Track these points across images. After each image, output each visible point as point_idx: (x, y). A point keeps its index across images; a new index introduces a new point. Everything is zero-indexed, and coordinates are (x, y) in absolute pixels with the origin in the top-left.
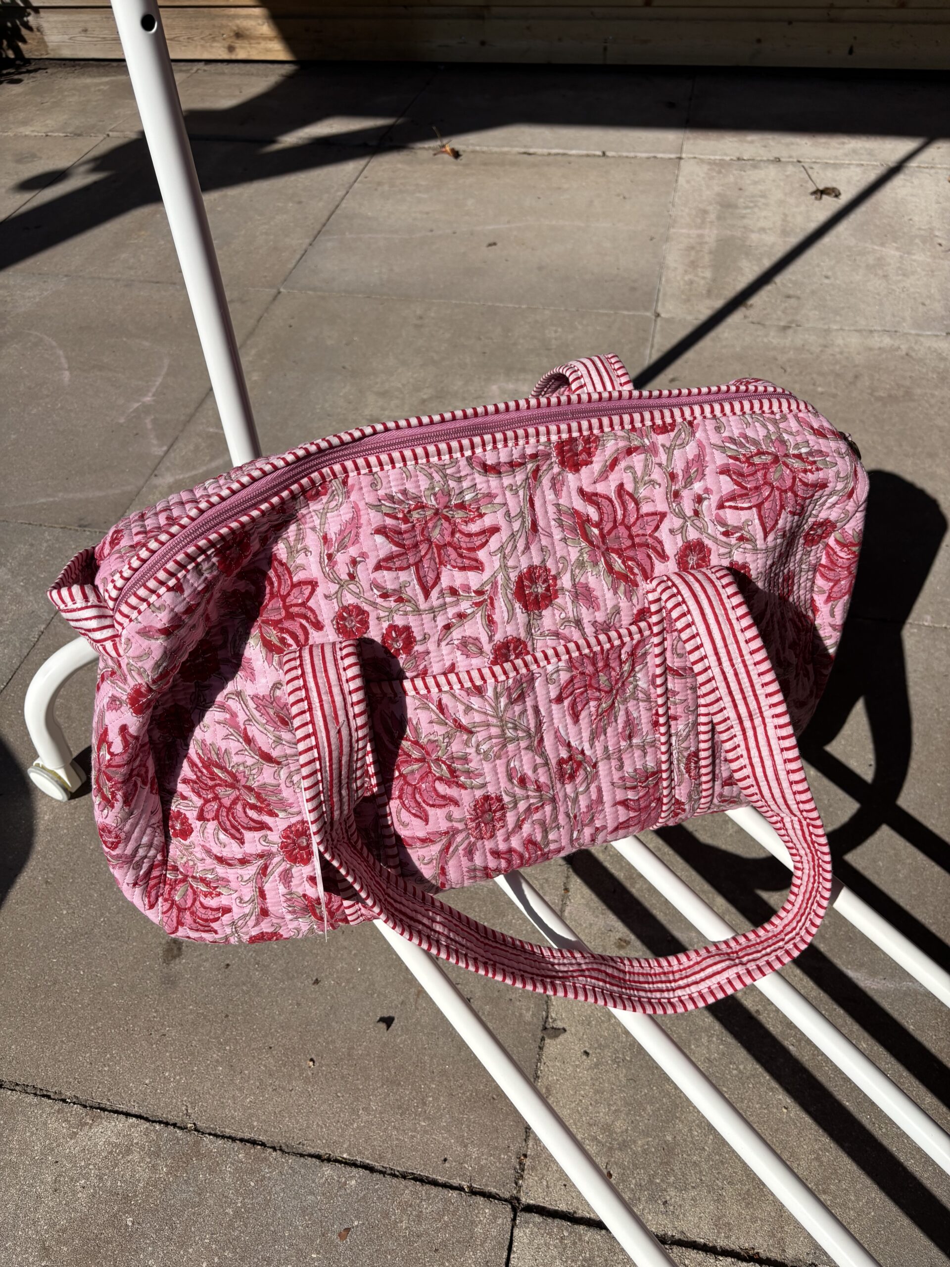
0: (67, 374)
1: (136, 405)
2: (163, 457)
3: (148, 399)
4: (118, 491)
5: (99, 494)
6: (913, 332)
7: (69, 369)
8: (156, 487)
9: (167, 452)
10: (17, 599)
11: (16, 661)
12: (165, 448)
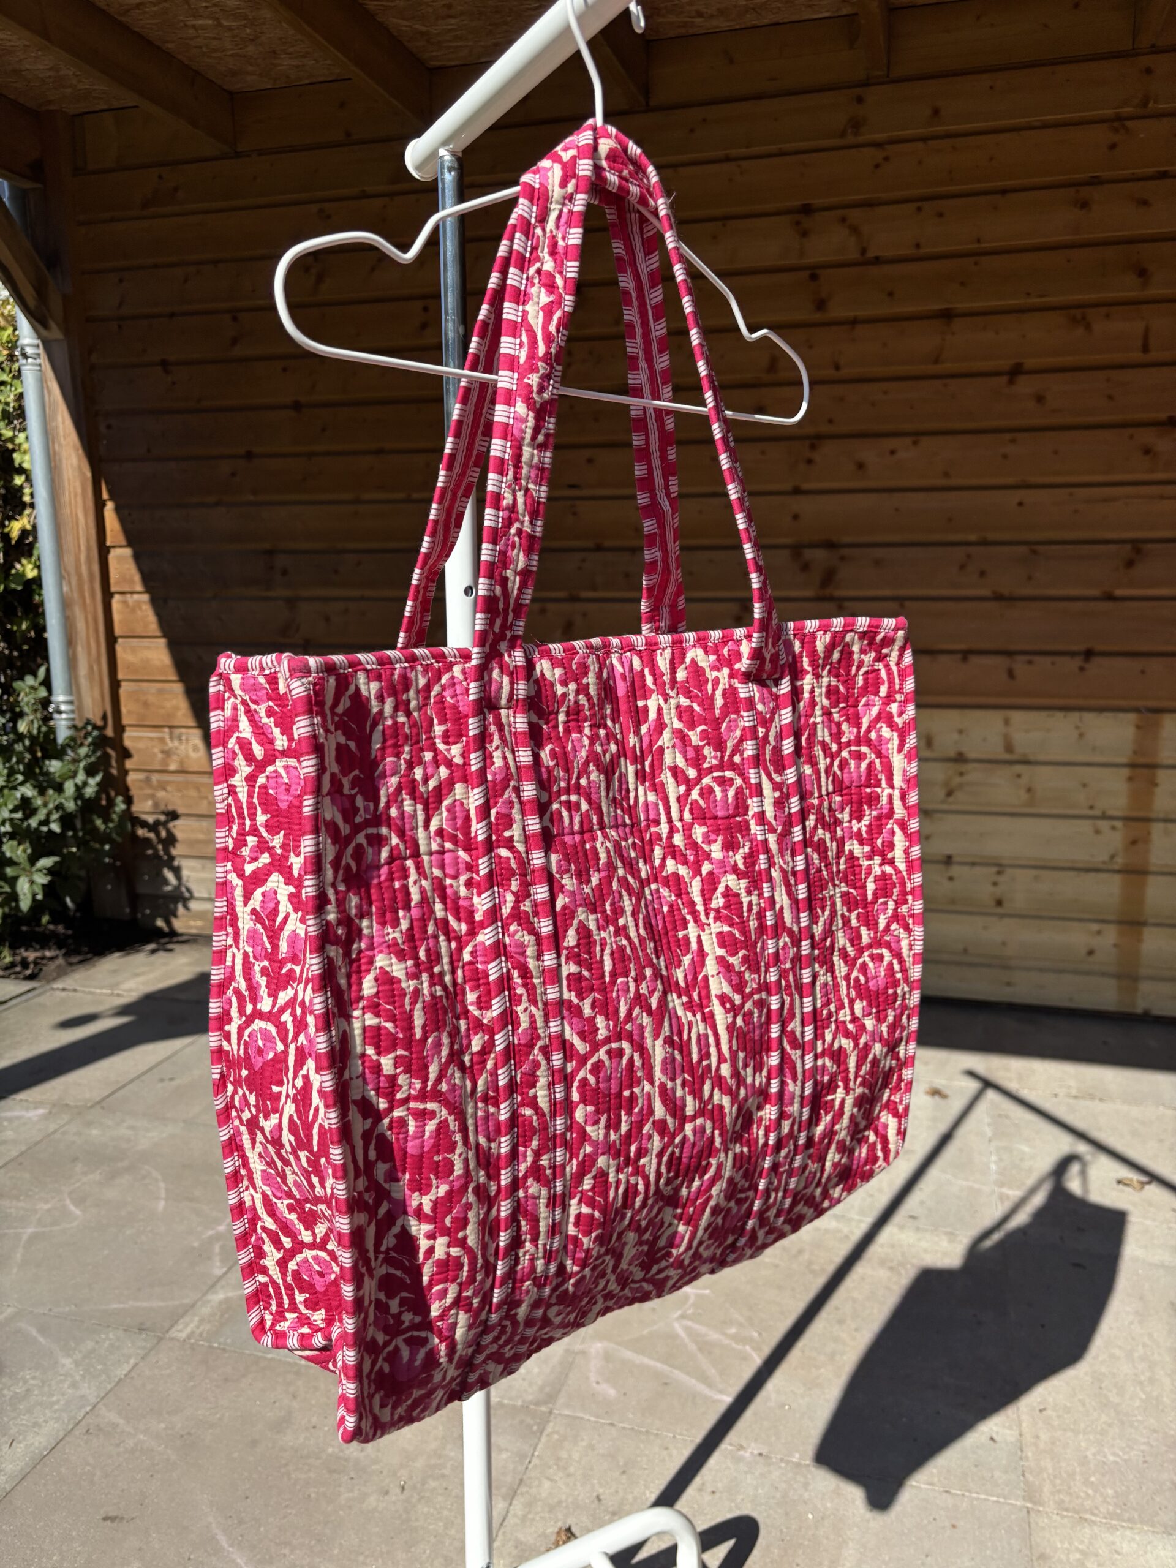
0: (162, 1203)
1: (211, 1232)
2: (220, 1279)
4: (177, 1303)
5: (161, 1304)
6: (857, 1217)
7: (166, 1199)
8: (209, 1302)
9: (226, 1273)
10: (74, 1385)
11: (61, 1434)
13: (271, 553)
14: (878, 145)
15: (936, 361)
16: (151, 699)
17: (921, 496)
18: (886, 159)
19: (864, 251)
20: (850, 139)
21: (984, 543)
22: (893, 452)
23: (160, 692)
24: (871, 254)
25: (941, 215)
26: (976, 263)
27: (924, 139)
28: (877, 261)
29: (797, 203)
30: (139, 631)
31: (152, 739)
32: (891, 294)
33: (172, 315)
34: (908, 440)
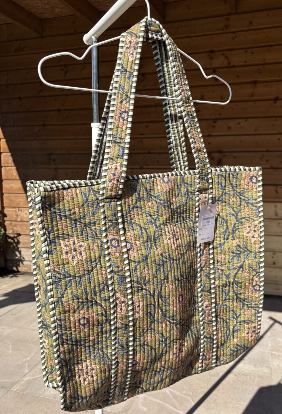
0: (11, 351)
1: (25, 360)
2: (27, 373)
3: (28, 359)
4: (14, 380)
5: (9, 381)
8: (23, 380)
12: (28, 371)
13: (50, 154)
14: (234, 32)
15: (252, 96)
16: (13, 199)
17: (248, 137)
18: (236, 37)
19: (229, 64)
20: (225, 31)
21: (268, 151)
22: (239, 124)
23: (16, 197)
24: (232, 64)
25: (253, 53)
26: (264, 67)
27: (247, 31)
28: (234, 66)
29: (209, 50)
30: (10, 178)
31: (12, 211)
32: (238, 76)
33: (22, 84)
34: (244, 120)
